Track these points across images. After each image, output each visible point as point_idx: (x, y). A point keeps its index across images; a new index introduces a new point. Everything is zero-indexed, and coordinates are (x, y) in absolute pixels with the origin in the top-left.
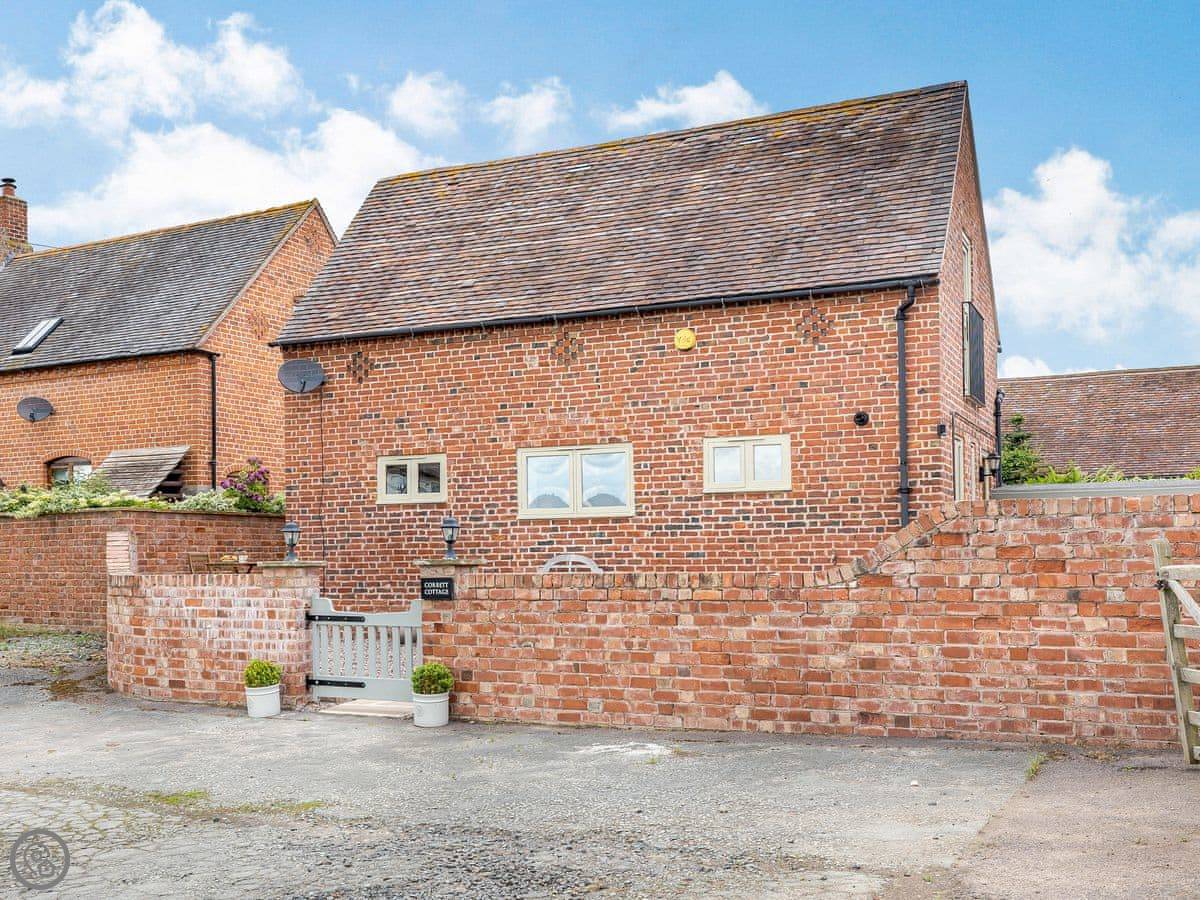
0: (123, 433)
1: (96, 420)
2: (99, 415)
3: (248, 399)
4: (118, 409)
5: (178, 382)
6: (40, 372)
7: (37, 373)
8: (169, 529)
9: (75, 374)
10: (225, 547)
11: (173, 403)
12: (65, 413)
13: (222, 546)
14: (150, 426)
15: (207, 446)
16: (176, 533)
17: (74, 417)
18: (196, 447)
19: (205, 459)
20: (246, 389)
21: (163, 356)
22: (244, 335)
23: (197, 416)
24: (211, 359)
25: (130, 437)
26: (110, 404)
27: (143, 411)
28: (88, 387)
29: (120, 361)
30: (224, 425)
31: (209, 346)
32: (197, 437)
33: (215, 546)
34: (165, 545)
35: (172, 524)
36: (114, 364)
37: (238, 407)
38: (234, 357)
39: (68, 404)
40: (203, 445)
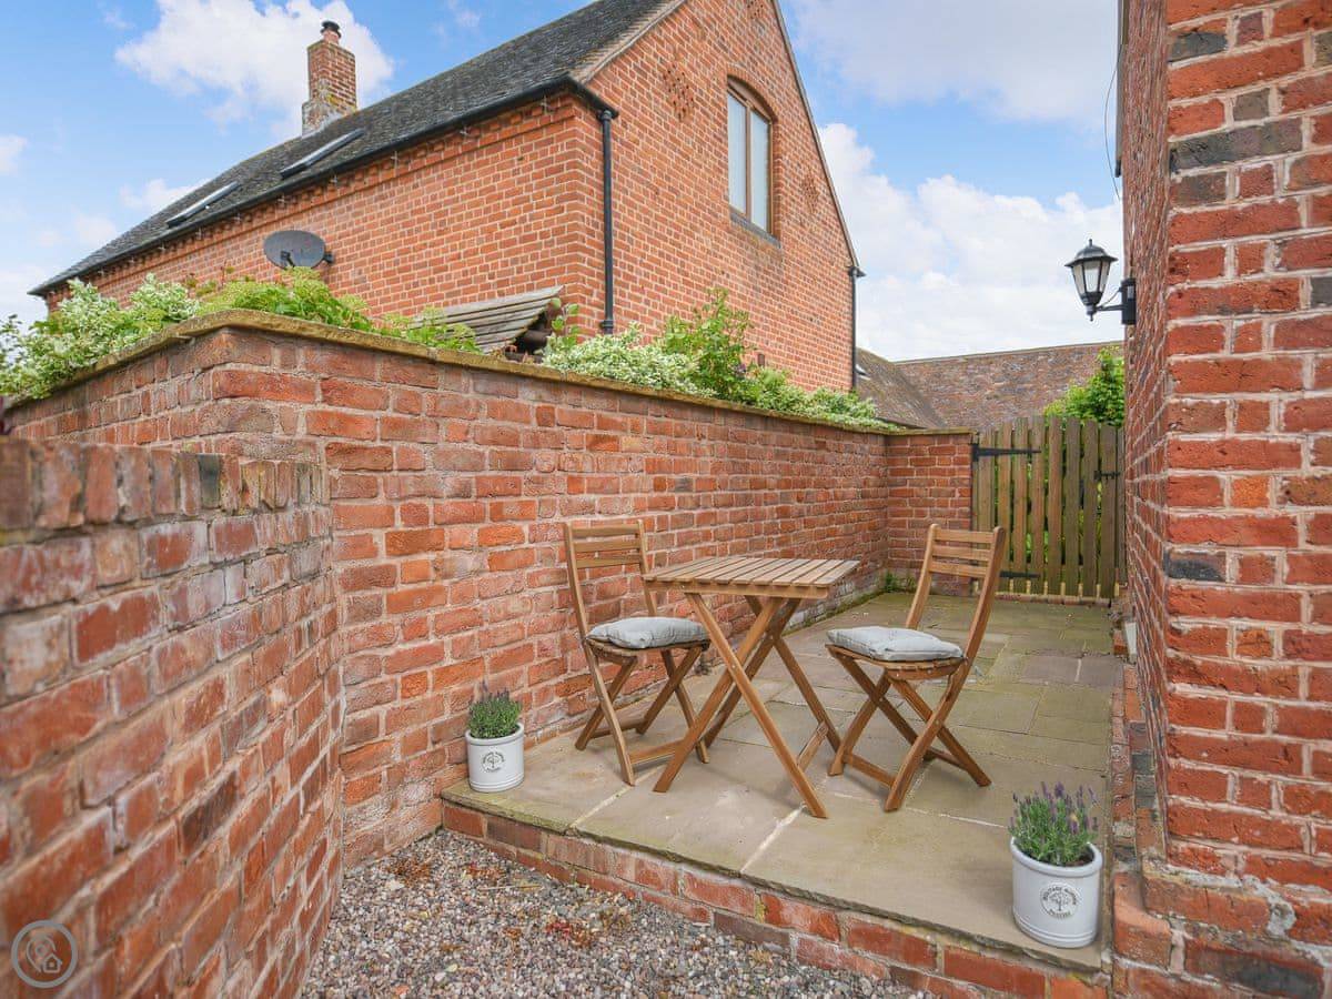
0: (440, 279)
1: (396, 263)
2: (400, 253)
3: (664, 221)
4: (431, 235)
5: (538, 165)
6: (311, 193)
7: (305, 196)
8: (493, 434)
9: (361, 186)
10: (673, 498)
11: (530, 208)
12: (349, 259)
13: (665, 494)
14: (488, 259)
15: (595, 291)
16: (522, 449)
17: (363, 263)
18: (575, 289)
19: (592, 314)
20: (661, 201)
21: (508, 115)
22: (657, 102)
23: (576, 226)
24: (601, 121)
25: (452, 286)
26: (418, 230)
27: (474, 234)
28: (382, 206)
29: (433, 142)
30: (627, 257)
31: (597, 93)
32: (577, 269)
33: (646, 496)
34: (478, 497)
35: (504, 417)
36: (422, 153)
37: (649, 231)
38: (640, 135)
39: (353, 241)
40: (587, 286)
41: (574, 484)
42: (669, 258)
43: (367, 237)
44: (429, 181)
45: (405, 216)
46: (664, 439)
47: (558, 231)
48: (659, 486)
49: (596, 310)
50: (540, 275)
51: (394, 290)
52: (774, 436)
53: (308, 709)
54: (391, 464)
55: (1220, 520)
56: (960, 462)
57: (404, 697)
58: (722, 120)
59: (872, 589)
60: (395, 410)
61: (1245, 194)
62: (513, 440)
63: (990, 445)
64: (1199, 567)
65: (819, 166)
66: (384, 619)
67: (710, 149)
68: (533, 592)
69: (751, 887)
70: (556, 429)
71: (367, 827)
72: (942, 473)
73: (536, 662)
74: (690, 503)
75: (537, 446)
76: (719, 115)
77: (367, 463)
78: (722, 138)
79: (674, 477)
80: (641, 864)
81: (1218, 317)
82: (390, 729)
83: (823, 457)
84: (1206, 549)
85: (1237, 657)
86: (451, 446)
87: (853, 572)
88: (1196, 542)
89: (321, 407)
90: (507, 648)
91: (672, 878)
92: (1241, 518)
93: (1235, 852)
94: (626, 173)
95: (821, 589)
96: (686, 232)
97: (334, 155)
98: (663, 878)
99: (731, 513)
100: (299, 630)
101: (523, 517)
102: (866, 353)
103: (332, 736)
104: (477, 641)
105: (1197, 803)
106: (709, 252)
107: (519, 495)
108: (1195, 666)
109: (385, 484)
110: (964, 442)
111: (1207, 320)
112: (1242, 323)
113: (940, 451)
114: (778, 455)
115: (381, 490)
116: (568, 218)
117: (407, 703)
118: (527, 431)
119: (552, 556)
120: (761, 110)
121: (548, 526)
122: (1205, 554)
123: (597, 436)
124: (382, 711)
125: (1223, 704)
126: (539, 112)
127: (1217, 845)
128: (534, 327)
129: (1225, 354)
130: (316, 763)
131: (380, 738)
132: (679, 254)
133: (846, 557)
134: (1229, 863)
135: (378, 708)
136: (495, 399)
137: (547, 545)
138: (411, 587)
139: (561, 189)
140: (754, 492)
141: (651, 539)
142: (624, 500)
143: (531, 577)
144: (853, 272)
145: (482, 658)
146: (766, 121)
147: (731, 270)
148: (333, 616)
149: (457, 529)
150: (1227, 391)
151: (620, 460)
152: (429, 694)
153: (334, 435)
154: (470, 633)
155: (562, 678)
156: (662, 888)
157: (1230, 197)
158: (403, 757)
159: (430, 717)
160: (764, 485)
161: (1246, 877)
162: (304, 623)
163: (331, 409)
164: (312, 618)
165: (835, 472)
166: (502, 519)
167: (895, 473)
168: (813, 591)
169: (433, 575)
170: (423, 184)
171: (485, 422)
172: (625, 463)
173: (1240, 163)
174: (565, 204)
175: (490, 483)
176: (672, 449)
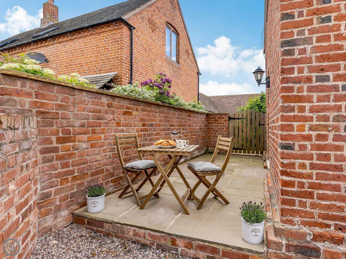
0: (81, 68)
1: (68, 63)
2: (69, 61)
3: (148, 57)
4: (79, 56)
5: (112, 40)
6: (42, 43)
7: (40, 43)
8: (93, 110)
9: (58, 41)
10: (148, 128)
11: (109, 51)
12: (53, 61)
13: (146, 127)
14: (96, 64)
15: (127, 74)
16: (102, 114)
17: (58, 63)
18: (122, 73)
19: (126, 80)
20: (147, 52)
21: (103, 26)
22: (146, 26)
23: (122, 56)
24: (130, 30)
25: (85, 70)
26: (75, 55)
27: (93, 57)
28: (64, 48)
29: (80, 31)
30: (137, 65)
31: (129, 22)
32: (122, 68)
33: (140, 128)
34: (88, 127)
35: (96, 105)
36: (77, 34)
37: (143, 59)
38: (141, 34)
39: (55, 57)
40: (125, 72)
41: (118, 124)
42: (149, 67)
43: (59, 56)
44: (79, 42)
45: (71, 51)
46: (146, 113)
47: (117, 58)
48: (144, 125)
49: (127, 79)
50: (112, 69)
51: (67, 71)
52: (177, 113)
53: (25, 190)
54: (59, 117)
55: (293, 135)
56: (226, 121)
57: (61, 185)
58: (164, 33)
59: (202, 152)
60: (61, 102)
61: (299, 54)
62: (100, 112)
63: (233, 117)
64: (289, 147)
65: (190, 47)
66: (54, 162)
67: (161, 40)
68: (105, 154)
69: (167, 236)
70: (113, 109)
71: (47, 225)
72: (221, 123)
73: (105, 174)
74: (153, 130)
75: (107, 113)
76: (163, 32)
77: (50, 116)
78: (164, 38)
79: (148, 123)
80: (134, 231)
81: (293, 84)
82: (56, 194)
83: (190, 119)
84: (290, 142)
85: (298, 170)
86: (79, 112)
87: (198, 148)
88: (288, 140)
89: (34, 100)
90: (96, 170)
91: (144, 234)
92: (299, 134)
93: (298, 220)
94: (137, 44)
95: (188, 153)
96: (154, 60)
97: (50, 33)
98: (141, 234)
99: (164, 133)
100: (22, 166)
101: (102, 133)
102: (202, 94)
103: (34, 198)
104: (86, 168)
105: (288, 207)
106: (160, 66)
107: (101, 127)
108: (287, 172)
109: (56, 123)
110: (227, 116)
111: (290, 85)
112: (299, 86)
113: (221, 118)
114: (178, 118)
115: (55, 125)
116: (120, 54)
117: (62, 187)
118: (104, 109)
119: (111, 144)
120: (175, 31)
121: (110, 136)
122: (290, 143)
123: (125, 111)
124: (53, 189)
125: (295, 182)
126: (113, 26)
127: (293, 218)
128: (109, 82)
129: (295, 93)
130: (27, 207)
131: (52, 197)
132: (152, 66)
133: (196, 144)
134: (296, 222)
135: (51, 189)
136: (94, 100)
137: (109, 141)
138: (64, 153)
139: (118, 46)
140: (171, 127)
141: (141, 140)
142: (133, 129)
143: (104, 150)
144: (199, 73)
145: (87, 173)
146: (176, 34)
147: (166, 71)
148: (36, 161)
149: (80, 136)
150: (295, 102)
151: (132, 118)
152: (69, 184)
153: (39, 108)
154: (84, 166)
155: (113, 178)
156: (141, 237)
157: (296, 55)
158: (60, 203)
159: (69, 191)
160: (174, 126)
161: (300, 226)
162: (24, 164)
163: (38, 100)
164: (27, 162)
165: (193, 123)
166: (95, 133)
167: (209, 123)
168: (186, 153)
169: (71, 149)
170: (77, 42)
171: (90, 106)
172: (134, 119)
173: (298, 46)
174: (119, 51)
175: (92, 124)
176: (148, 115)
